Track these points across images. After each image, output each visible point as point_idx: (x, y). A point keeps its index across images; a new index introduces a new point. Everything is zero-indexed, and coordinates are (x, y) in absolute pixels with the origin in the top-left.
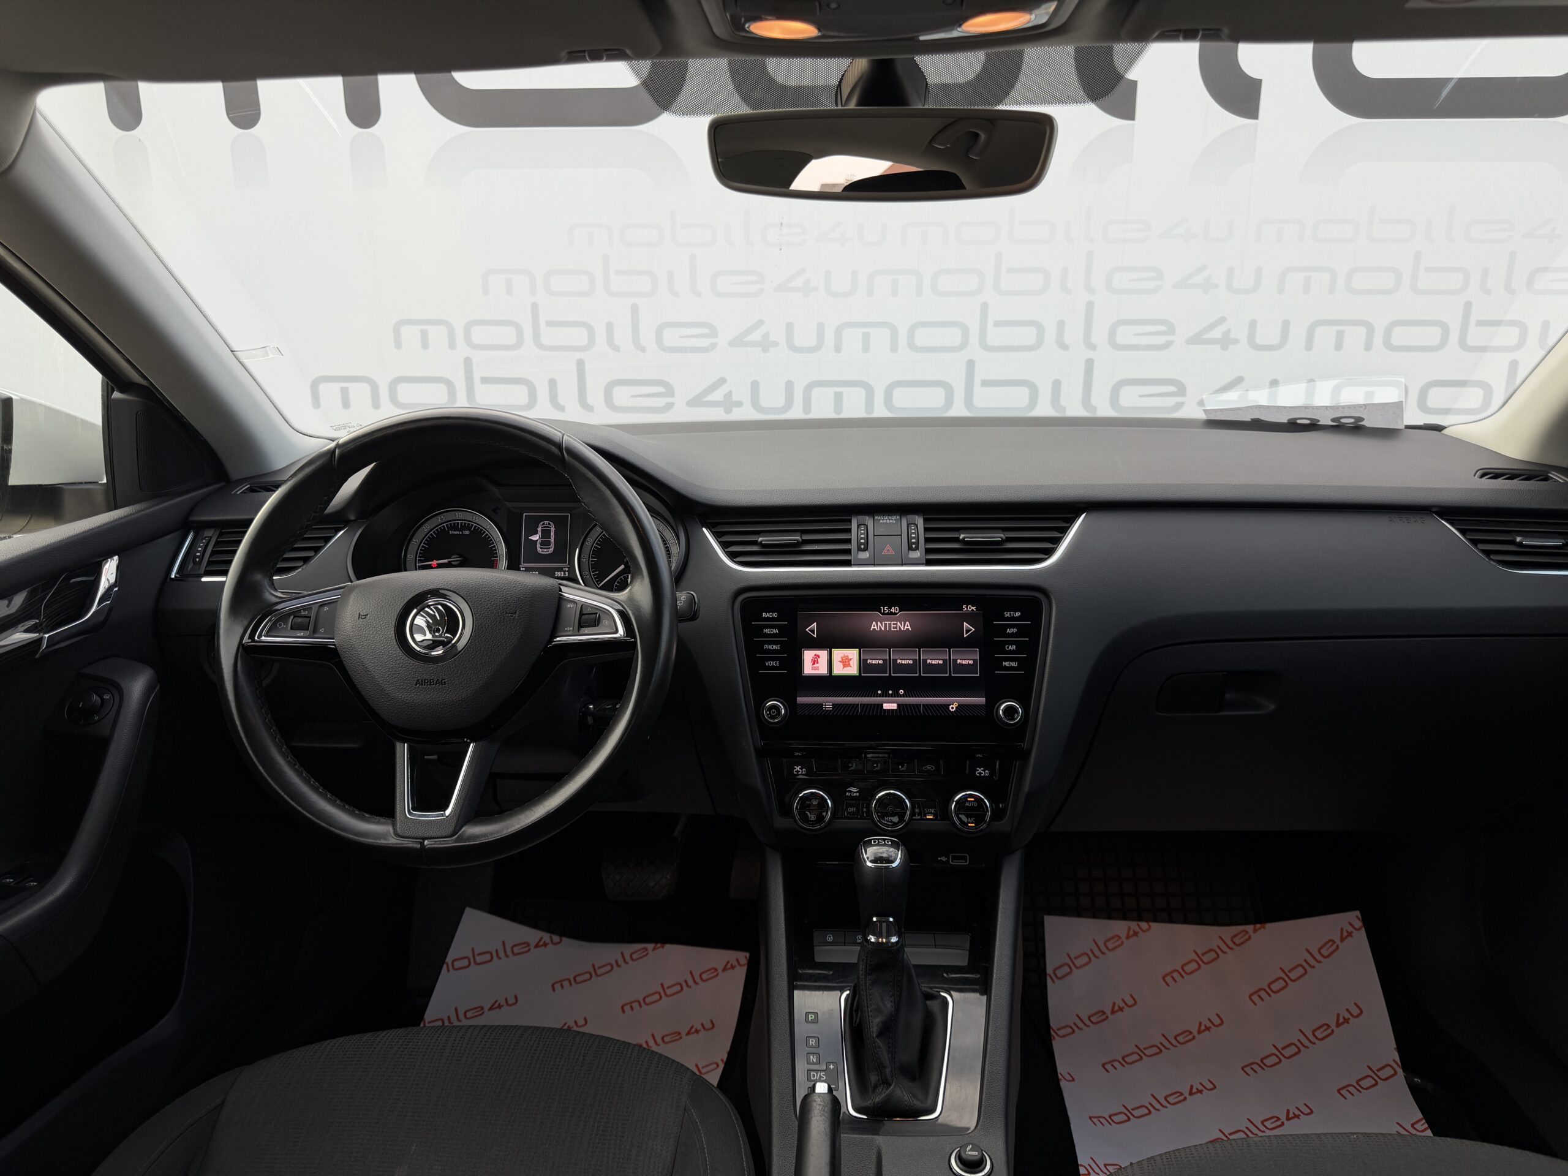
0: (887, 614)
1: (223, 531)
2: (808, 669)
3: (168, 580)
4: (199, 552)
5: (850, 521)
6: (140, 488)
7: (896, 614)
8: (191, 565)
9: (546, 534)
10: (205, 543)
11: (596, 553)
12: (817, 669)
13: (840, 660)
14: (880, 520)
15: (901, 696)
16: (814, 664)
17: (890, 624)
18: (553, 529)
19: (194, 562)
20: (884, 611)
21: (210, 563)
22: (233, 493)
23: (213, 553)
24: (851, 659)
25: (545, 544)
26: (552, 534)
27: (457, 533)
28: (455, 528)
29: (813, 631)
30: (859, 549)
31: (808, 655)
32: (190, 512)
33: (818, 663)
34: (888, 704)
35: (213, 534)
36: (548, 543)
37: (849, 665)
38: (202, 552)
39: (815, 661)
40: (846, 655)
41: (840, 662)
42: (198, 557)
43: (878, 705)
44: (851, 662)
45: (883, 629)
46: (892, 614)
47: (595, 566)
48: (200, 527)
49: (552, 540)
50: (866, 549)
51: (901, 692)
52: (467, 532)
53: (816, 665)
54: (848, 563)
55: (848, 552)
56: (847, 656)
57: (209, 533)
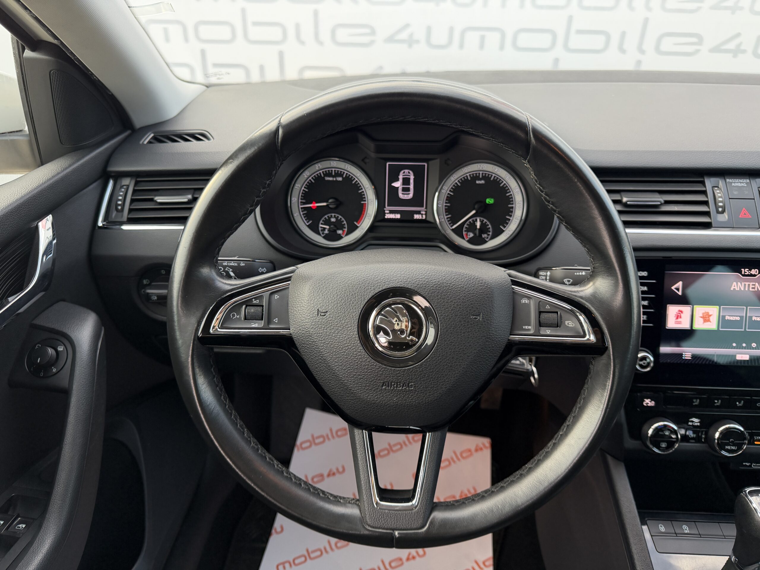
0: (748, 275)
1: (138, 179)
2: (671, 323)
3: (97, 228)
4: (120, 200)
5: (703, 183)
6: (61, 142)
7: (755, 275)
8: (114, 213)
9: (406, 181)
10: (125, 192)
11: (449, 199)
12: (680, 323)
13: (701, 315)
14: (732, 183)
15: (753, 348)
16: (677, 318)
17: (749, 285)
18: (412, 177)
19: (117, 209)
20: (745, 272)
21: (131, 210)
22: (141, 142)
23: (133, 201)
24: (711, 315)
25: (406, 190)
26: (412, 181)
27: (331, 179)
28: (329, 174)
29: (678, 289)
30: (718, 212)
31: (672, 310)
32: (107, 162)
33: (681, 317)
34: (741, 355)
35: (130, 183)
36: (408, 190)
37: (709, 321)
38: (123, 200)
39: (678, 316)
40: (707, 311)
41: (701, 317)
42: (119, 205)
43: (732, 356)
44: (711, 318)
45: (742, 289)
46: (751, 275)
47: (448, 210)
48: (118, 176)
49: (412, 186)
50: (723, 212)
51: (754, 345)
52: (340, 179)
53: (679, 320)
54: (707, 226)
55: (707, 214)
56: (708, 313)
57: (126, 181)
